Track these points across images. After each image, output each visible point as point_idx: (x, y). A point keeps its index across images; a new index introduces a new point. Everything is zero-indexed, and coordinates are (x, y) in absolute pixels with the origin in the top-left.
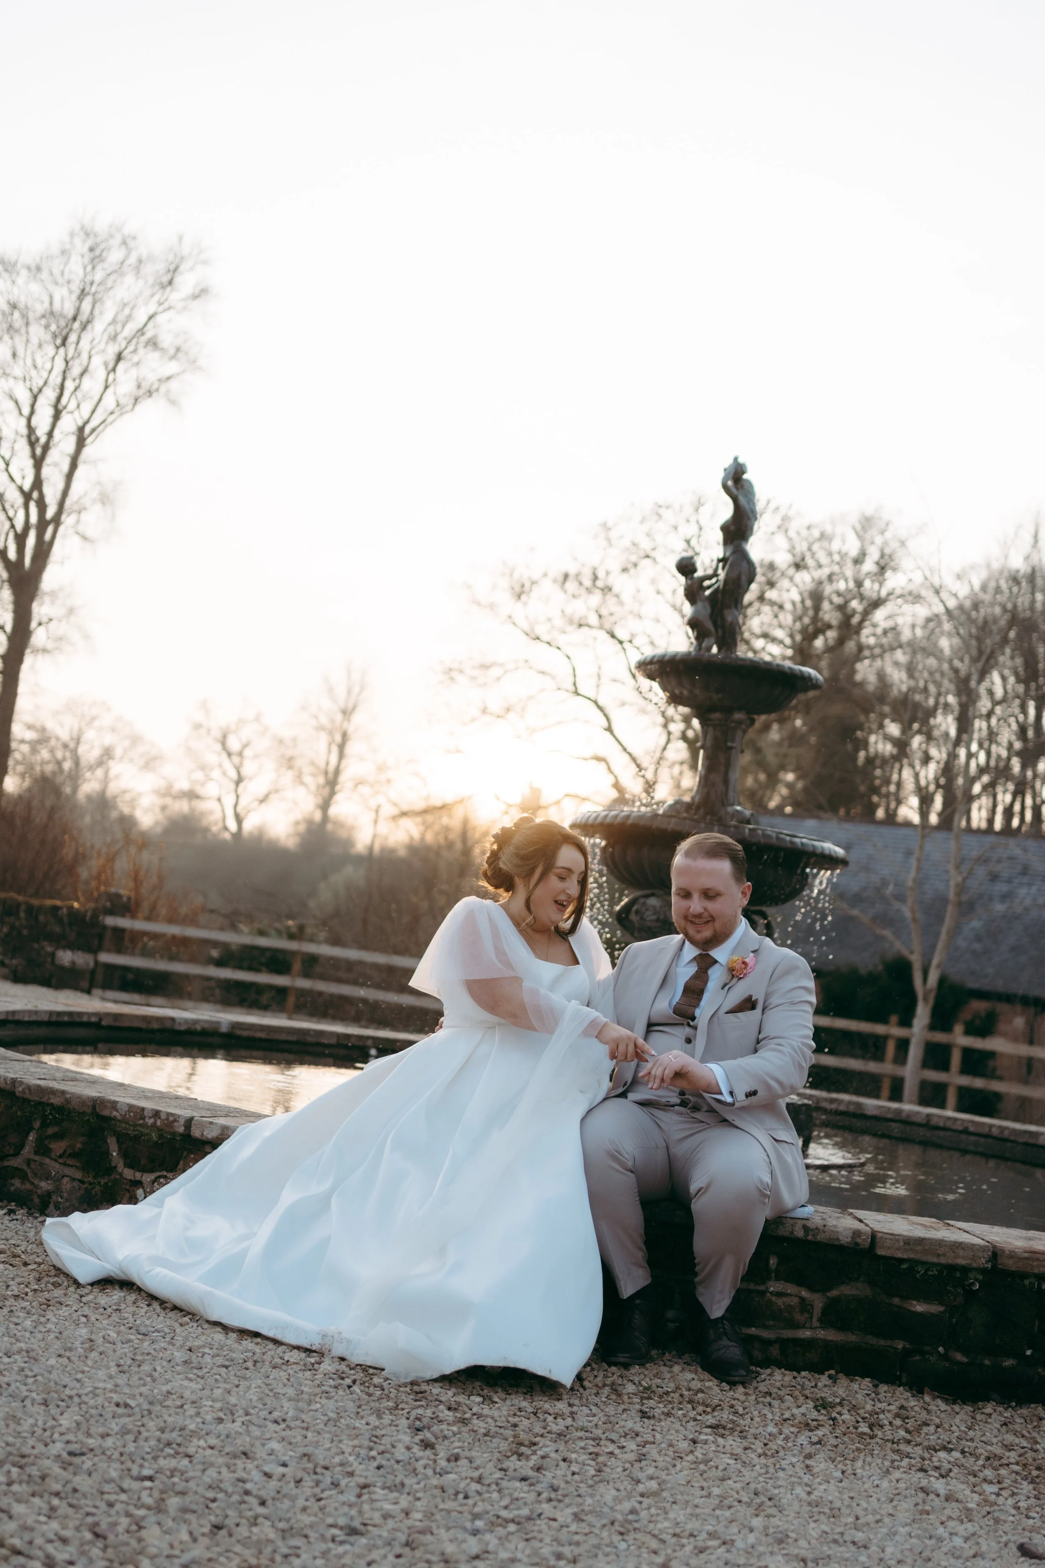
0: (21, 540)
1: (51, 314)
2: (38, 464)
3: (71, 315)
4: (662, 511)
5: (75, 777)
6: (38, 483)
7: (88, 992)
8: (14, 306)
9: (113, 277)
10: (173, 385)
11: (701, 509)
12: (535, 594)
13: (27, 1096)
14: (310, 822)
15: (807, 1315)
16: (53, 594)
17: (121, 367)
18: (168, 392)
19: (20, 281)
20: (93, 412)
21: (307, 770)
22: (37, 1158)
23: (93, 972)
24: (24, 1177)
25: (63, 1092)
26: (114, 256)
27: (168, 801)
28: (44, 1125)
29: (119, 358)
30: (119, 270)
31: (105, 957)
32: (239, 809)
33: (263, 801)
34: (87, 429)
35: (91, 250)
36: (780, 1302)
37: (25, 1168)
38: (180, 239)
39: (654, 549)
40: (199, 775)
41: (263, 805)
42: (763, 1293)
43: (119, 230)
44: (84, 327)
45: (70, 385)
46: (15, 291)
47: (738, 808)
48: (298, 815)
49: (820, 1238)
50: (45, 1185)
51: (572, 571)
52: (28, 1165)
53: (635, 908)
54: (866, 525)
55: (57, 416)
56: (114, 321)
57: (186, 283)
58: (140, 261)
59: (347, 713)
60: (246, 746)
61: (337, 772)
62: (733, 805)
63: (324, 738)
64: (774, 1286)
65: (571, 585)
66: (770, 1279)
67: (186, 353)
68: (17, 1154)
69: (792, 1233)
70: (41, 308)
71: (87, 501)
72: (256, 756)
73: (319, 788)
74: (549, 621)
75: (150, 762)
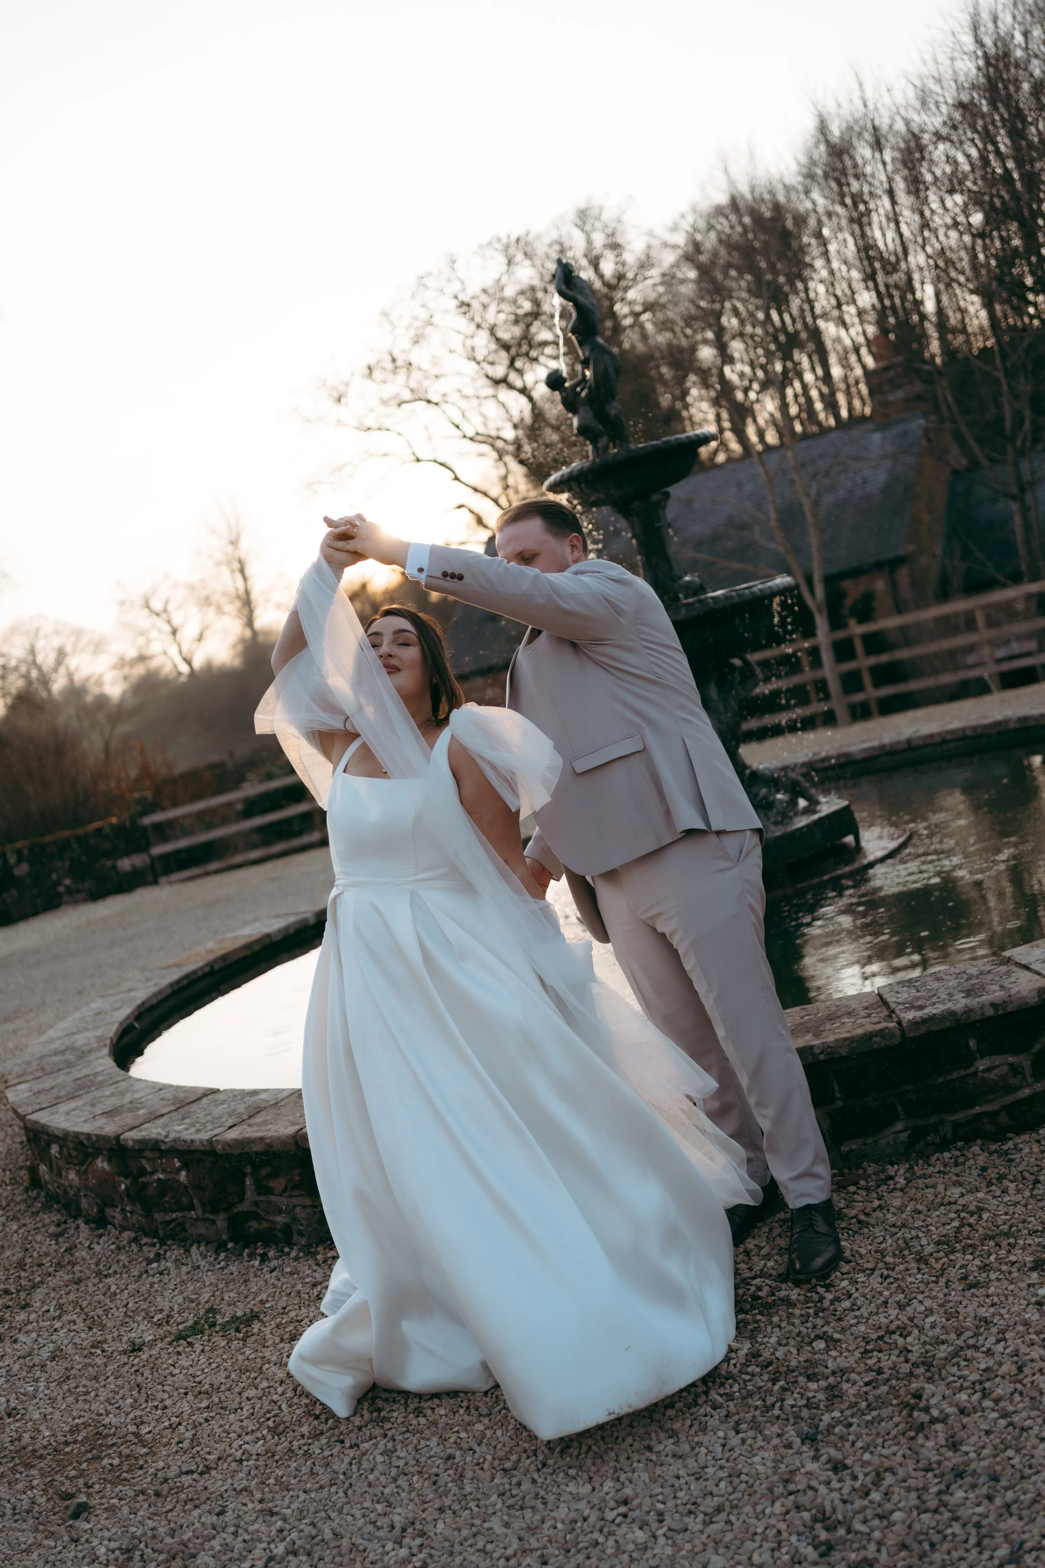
4: (425, 281)
5: (45, 681)
7: (155, 882)
11: (456, 266)
12: (351, 394)
13: (229, 1151)
14: (243, 640)
15: (1020, 1077)
21: (223, 601)
22: (262, 1198)
23: (152, 866)
24: (258, 1218)
25: (261, 1139)
27: (126, 670)
28: (256, 1169)
31: (157, 850)
32: (184, 651)
33: (200, 638)
36: (992, 1075)
37: (255, 1209)
40: (141, 641)
41: (203, 642)
42: (975, 1074)
47: (687, 578)
48: (232, 639)
49: (1009, 1009)
50: (280, 1219)
51: (372, 361)
52: (257, 1206)
54: (583, 217)
59: (234, 543)
60: (167, 603)
61: (247, 593)
62: (681, 578)
63: (225, 571)
64: (982, 1065)
65: (377, 375)
66: (976, 1060)
68: (242, 1199)
69: (983, 1014)
72: (179, 607)
73: (240, 611)
74: (372, 410)
75: (98, 647)
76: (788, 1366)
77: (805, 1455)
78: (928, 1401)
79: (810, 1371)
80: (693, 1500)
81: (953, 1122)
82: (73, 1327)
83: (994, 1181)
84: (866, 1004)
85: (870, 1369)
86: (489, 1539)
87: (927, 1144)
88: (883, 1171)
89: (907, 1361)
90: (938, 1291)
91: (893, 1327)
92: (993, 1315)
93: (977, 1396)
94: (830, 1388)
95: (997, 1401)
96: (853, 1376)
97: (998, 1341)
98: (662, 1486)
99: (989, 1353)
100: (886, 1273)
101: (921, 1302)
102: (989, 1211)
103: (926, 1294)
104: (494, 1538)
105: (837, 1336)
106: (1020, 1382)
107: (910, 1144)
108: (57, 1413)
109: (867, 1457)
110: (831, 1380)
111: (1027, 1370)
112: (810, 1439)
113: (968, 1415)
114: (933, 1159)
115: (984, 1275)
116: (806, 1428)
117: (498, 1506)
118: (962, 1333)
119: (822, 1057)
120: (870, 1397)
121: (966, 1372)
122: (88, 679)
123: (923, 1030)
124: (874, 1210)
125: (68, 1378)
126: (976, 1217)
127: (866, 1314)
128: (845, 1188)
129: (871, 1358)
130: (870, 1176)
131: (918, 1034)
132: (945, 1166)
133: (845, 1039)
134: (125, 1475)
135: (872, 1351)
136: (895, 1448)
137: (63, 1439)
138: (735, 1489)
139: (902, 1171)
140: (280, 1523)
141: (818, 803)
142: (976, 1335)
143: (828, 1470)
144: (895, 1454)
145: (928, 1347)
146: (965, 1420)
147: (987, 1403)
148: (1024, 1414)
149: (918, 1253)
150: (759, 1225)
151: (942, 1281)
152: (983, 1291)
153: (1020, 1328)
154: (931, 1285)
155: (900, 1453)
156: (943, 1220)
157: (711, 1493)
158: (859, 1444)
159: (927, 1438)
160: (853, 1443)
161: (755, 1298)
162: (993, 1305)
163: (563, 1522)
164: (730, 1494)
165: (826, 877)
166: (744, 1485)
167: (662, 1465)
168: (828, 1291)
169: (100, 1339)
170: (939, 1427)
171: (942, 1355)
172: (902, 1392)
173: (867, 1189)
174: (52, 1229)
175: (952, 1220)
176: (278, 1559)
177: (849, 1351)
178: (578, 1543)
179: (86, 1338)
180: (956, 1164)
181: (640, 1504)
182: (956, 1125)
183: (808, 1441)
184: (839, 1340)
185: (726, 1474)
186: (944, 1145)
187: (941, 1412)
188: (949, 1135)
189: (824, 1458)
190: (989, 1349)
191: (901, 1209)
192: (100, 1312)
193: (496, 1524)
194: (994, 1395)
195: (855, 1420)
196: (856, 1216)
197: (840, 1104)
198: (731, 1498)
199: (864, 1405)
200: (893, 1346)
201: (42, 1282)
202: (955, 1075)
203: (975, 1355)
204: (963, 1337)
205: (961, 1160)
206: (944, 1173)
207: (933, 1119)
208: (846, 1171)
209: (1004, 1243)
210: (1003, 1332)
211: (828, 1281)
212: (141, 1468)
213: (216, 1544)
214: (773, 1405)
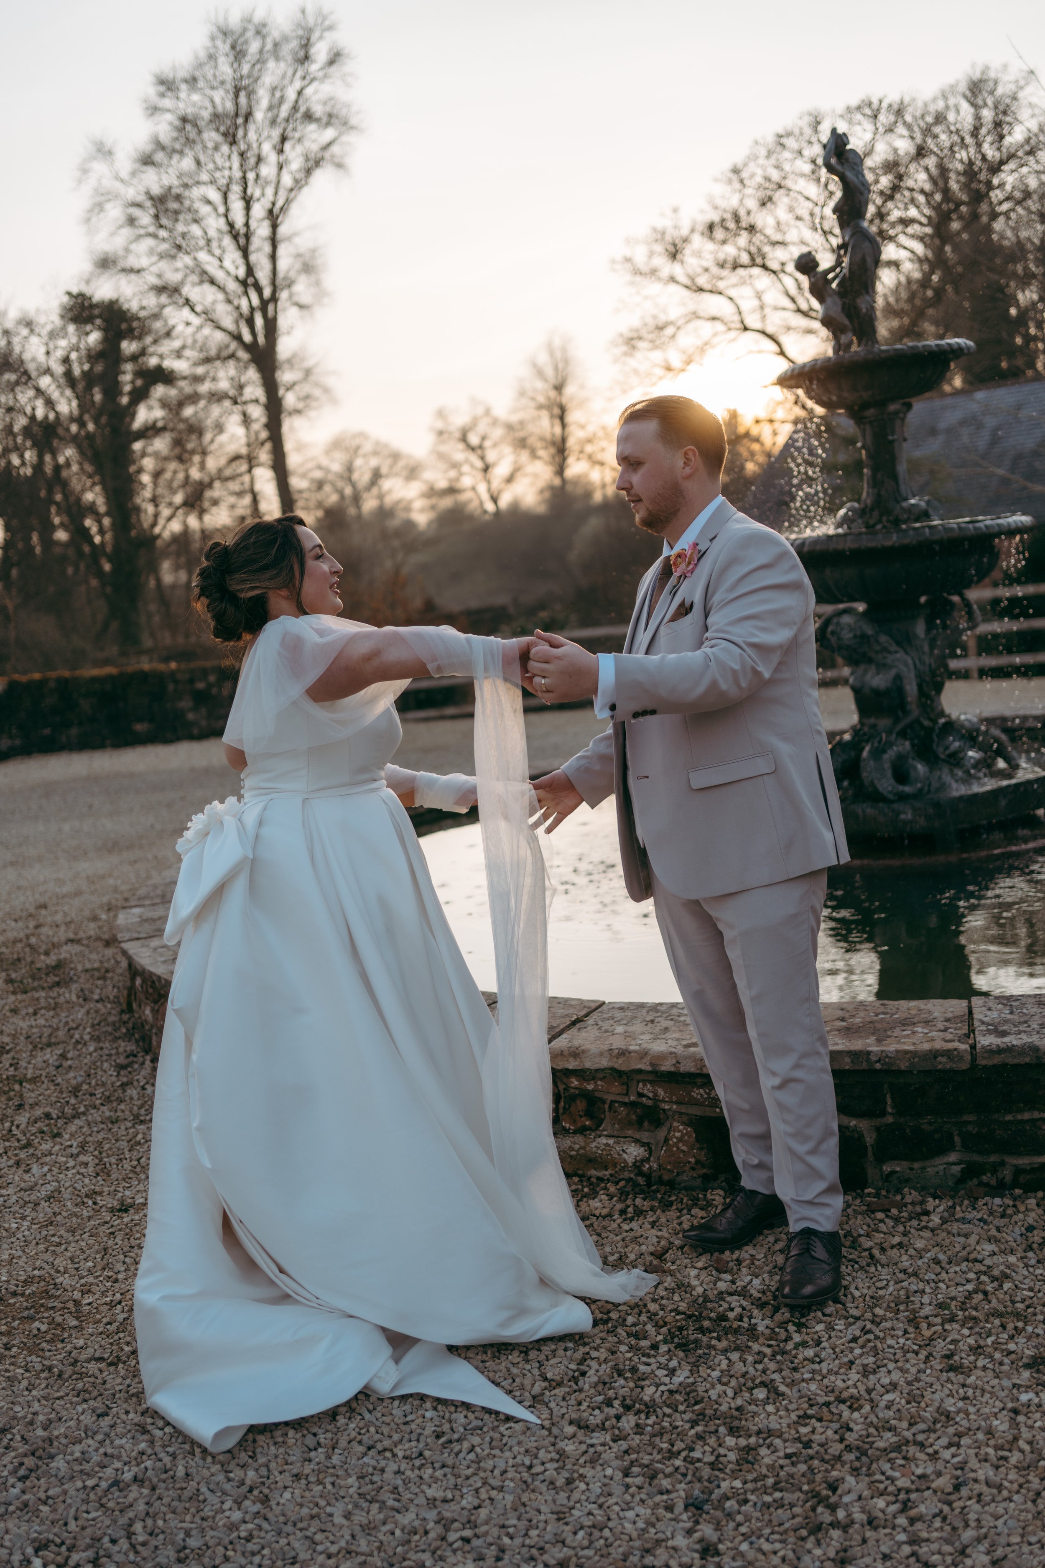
0: (250, 322)
1: (216, 116)
2: (245, 252)
3: (232, 113)
4: (784, 140)
5: (356, 499)
6: (250, 271)
8: (184, 120)
9: (258, 67)
10: (335, 149)
12: (687, 251)
14: (552, 488)
16: (289, 361)
17: (287, 146)
18: (332, 156)
19: (183, 95)
20: (276, 194)
21: (539, 444)
26: (254, 47)
27: (434, 501)
29: (284, 139)
30: (261, 61)
32: (494, 489)
33: (510, 480)
34: (276, 210)
35: (233, 47)
38: (303, 12)
39: (784, 178)
40: (452, 474)
41: (513, 483)
43: (249, 21)
44: (246, 120)
45: (251, 176)
46: (181, 105)
47: (912, 501)
48: (541, 483)
51: (716, 219)
53: (830, 628)
54: (976, 89)
55: (248, 208)
56: (270, 108)
57: (320, 52)
58: (276, 45)
59: (559, 388)
60: (484, 439)
61: (564, 440)
63: (545, 414)
65: (719, 234)
67: (337, 117)
70: (206, 114)
71: (292, 274)
72: (494, 445)
73: (553, 457)
74: (706, 270)
75: (412, 472)
76: (716, 1410)
77: (681, 1524)
78: (841, 1496)
79: (736, 1423)
80: (542, 1544)
81: (1015, 1166)
82: (83, 1170)
83: (1035, 1246)
84: (949, 1015)
85: (798, 1440)
86: (323, 1527)
87: (981, 1184)
88: (923, 1202)
89: (842, 1440)
90: (913, 1364)
91: (845, 1395)
92: (958, 1412)
93: (893, 1508)
94: (748, 1449)
95: (912, 1521)
96: (777, 1442)
97: (950, 1445)
98: (519, 1519)
99: (934, 1456)
100: (869, 1326)
101: (889, 1372)
102: (1013, 1282)
103: (900, 1364)
104: (329, 1527)
105: (782, 1388)
106: (950, 1504)
107: (961, 1180)
108: (24, 1259)
109: (744, 1547)
110: (753, 1440)
111: (964, 1492)
112: (695, 1506)
113: (875, 1529)
114: (981, 1202)
115: (972, 1358)
116: (696, 1492)
117: (351, 1491)
118: (916, 1423)
119: (878, 1066)
120: (782, 1474)
121: (897, 1474)
122: (398, 502)
123: (997, 1060)
124: (892, 1247)
125: (51, 1223)
126: (996, 1284)
127: (825, 1371)
128: (873, 1212)
129: (806, 1425)
130: (905, 1205)
131: (990, 1063)
132: (991, 1213)
133: (907, 1052)
134: (44, 1345)
135: (810, 1417)
136: (778, 1546)
137: (14, 1288)
138: (591, 1542)
139: (941, 1208)
140: (143, 1446)
141: (1017, 767)
142: (929, 1430)
143: (696, 1551)
144: (775, 1553)
145: (872, 1430)
146: (868, 1534)
147: (902, 1521)
148: (934, 1547)
149: (914, 1311)
150: (766, 1232)
151: (923, 1354)
152: (961, 1378)
153: (980, 1436)
154: (909, 1355)
155: (781, 1553)
156: (958, 1279)
157: (563, 1542)
158: (743, 1529)
159: (818, 1543)
160: (739, 1525)
161: (723, 1318)
162: (965, 1398)
163: (403, 1530)
164: (583, 1549)
165: (996, 852)
166: (602, 1541)
167: (533, 1491)
168: (799, 1332)
169: (97, 1189)
170: (836, 1534)
171: (881, 1444)
172: (818, 1477)
173: (897, 1220)
174: (121, 1060)
175: (968, 1281)
176: (122, 1485)
177: (787, 1410)
178: (404, 1559)
179: (87, 1184)
180: (1003, 1216)
181: (487, 1533)
182: (1018, 1171)
183: (692, 1509)
184: (783, 1394)
185: (589, 1523)
186: (999, 1189)
187: (849, 1515)
188: (1008, 1179)
189: (697, 1535)
190: (936, 1452)
191: (920, 1254)
192: (113, 1160)
193: (338, 1510)
194: (913, 1513)
195: (752, 1498)
196: (870, 1249)
197: (890, 1119)
198: (581, 1553)
199: (770, 1481)
200: (836, 1418)
201: (84, 1114)
202: (1026, 1116)
203: (919, 1455)
204: (914, 1430)
205: (1010, 1211)
206: (985, 1222)
207: (993, 1158)
208: (884, 1193)
209: (1010, 1326)
210: (959, 1435)
211: (803, 1320)
212: (62, 1341)
213: (77, 1450)
214: (679, 1453)
